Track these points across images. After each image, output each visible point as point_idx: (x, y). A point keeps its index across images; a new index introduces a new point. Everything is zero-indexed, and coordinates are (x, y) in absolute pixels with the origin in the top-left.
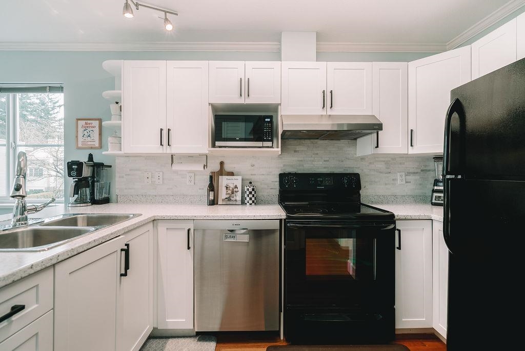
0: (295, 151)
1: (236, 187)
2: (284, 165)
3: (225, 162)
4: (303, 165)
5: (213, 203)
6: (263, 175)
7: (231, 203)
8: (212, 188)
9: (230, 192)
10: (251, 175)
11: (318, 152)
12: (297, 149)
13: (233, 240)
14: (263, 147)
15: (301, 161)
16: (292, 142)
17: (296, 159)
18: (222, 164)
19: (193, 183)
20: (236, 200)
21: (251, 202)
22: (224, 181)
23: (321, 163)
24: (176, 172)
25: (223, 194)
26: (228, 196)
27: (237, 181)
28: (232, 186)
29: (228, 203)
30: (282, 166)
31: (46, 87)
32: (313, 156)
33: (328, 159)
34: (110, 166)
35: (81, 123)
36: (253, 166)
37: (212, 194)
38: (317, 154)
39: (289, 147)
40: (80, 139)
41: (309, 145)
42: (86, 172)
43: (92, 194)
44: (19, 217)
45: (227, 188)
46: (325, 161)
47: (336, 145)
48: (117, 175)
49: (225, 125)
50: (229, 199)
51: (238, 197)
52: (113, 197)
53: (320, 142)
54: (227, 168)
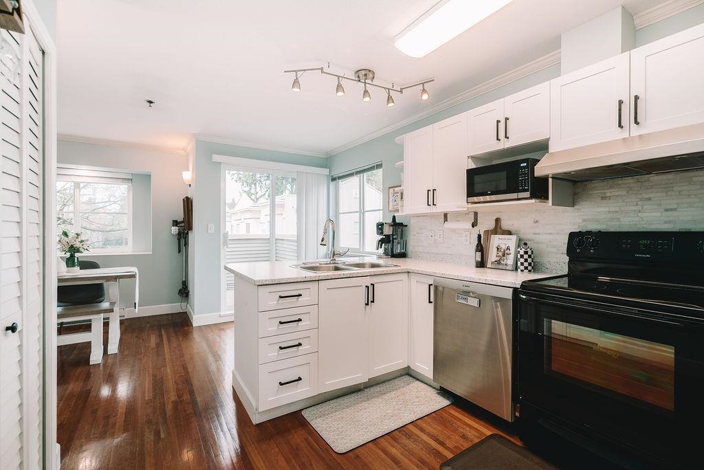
0: (604, 198)
1: (508, 248)
2: (584, 220)
3: (502, 218)
4: (618, 219)
5: (481, 264)
6: (551, 234)
7: (501, 267)
8: (480, 248)
9: (500, 254)
10: (534, 234)
11: (651, 195)
12: (608, 194)
13: (464, 302)
14: (518, 199)
15: (616, 212)
16: (596, 185)
17: (607, 209)
18: (498, 220)
19: (468, 243)
20: (506, 265)
21: (522, 268)
22: (497, 241)
23: (659, 214)
24: (453, 231)
25: (492, 256)
26: (498, 259)
27: (511, 242)
28: (504, 247)
29: (498, 266)
30: (580, 221)
31: (374, 167)
32: (640, 203)
33: (675, 206)
34: (406, 226)
35: (391, 190)
36: (536, 222)
37: (479, 254)
38: (650, 199)
39: (591, 192)
40: (391, 203)
41: (632, 185)
42: (388, 231)
43: (392, 249)
44: (332, 258)
45: (498, 249)
46: (667, 210)
47: (695, 179)
48: (412, 233)
49: (477, 178)
50: (498, 262)
51: (510, 261)
52: (409, 253)
53: (654, 178)
54: (505, 225)
